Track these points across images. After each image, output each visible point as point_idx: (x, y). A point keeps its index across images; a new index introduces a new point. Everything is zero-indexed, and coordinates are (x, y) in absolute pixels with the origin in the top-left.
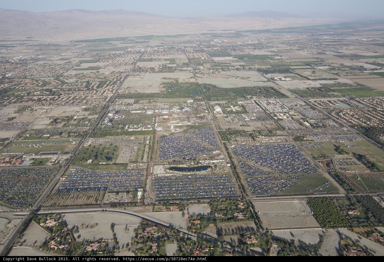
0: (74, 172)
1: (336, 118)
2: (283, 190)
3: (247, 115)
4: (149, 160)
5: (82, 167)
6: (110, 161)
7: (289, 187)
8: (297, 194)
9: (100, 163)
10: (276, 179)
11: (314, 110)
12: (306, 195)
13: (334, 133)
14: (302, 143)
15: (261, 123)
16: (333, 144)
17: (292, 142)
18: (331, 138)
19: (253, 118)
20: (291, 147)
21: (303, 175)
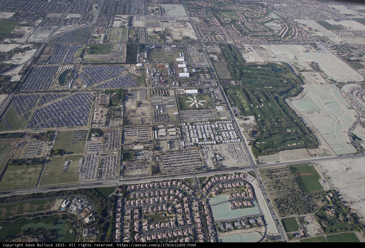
13: (107, 163)
14: (87, 132)
15: (148, 115)
16: (77, 153)
17: (91, 126)
18: (92, 156)
19: (161, 111)
20: (78, 123)
21: (27, 119)
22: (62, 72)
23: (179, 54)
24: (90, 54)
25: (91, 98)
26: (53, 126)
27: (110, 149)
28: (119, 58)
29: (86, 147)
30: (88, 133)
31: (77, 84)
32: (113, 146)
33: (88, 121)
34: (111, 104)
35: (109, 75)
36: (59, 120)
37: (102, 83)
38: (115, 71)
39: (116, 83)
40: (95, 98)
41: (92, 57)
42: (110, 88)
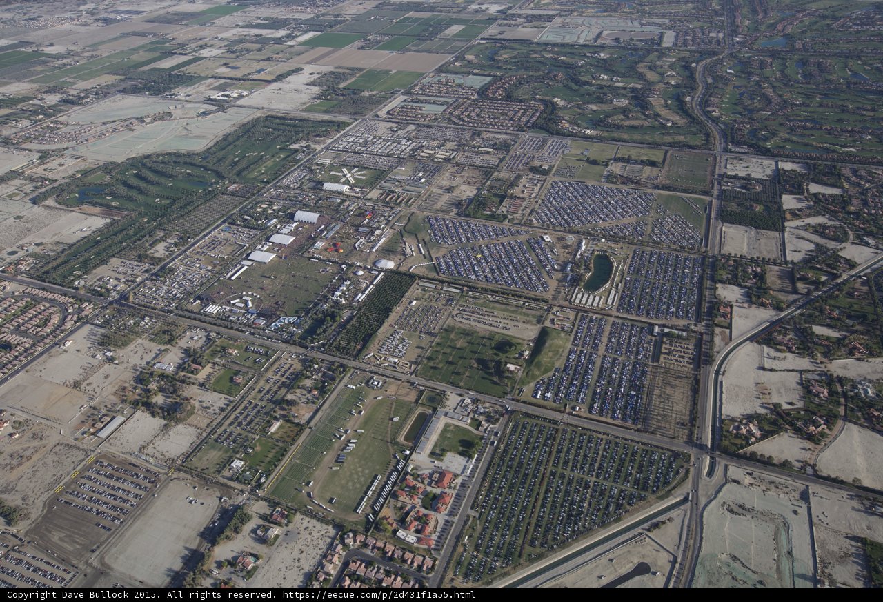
2: (693, 227)
3: (396, 173)
7: (686, 221)
8: (705, 221)
10: (660, 222)
11: (431, 127)
12: (709, 218)
13: (533, 146)
14: (555, 173)
17: (546, 178)
18: (552, 154)
19: (421, 175)
20: (567, 184)
21: (658, 204)
22: (607, 285)
23: (238, 278)
24: (514, 341)
25: (538, 213)
26: (609, 188)
27: (526, 155)
28: (425, 304)
30: (553, 172)
31: (566, 247)
32: (519, 157)
34: (502, 198)
35: (482, 253)
36: (601, 194)
37: (504, 240)
38: (459, 262)
39: (473, 233)
40: (531, 214)
41: (510, 324)
42: (492, 225)
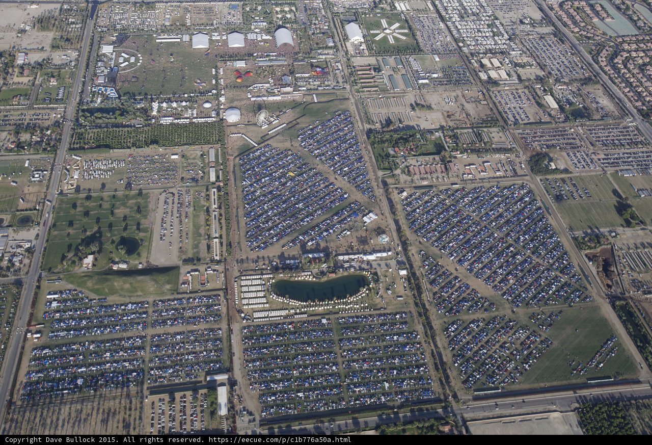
0: (55, 304)
1: (611, 79)
2: (526, 370)
3: (421, 59)
4: (225, 254)
5: (72, 283)
6: (135, 256)
7: (536, 358)
8: (555, 383)
9: (115, 268)
10: (506, 326)
11: (563, 43)
12: (574, 388)
13: (609, 138)
14: (547, 180)
15: (454, 94)
16: (611, 183)
17: (527, 175)
18: (605, 161)
19: (435, 76)
20: (527, 199)
21: (561, 312)
22: (293, 303)
23: (161, 43)
25: (425, 193)
26: (558, 245)
27: (574, 139)
28: (179, 164)
29: (589, 174)
30: (548, 177)
31: (363, 240)
33: (511, 183)
34: (436, 152)
35: (300, 174)
36: (532, 241)
38: (270, 163)
39: (337, 154)
40: (419, 187)
41: (172, 238)
